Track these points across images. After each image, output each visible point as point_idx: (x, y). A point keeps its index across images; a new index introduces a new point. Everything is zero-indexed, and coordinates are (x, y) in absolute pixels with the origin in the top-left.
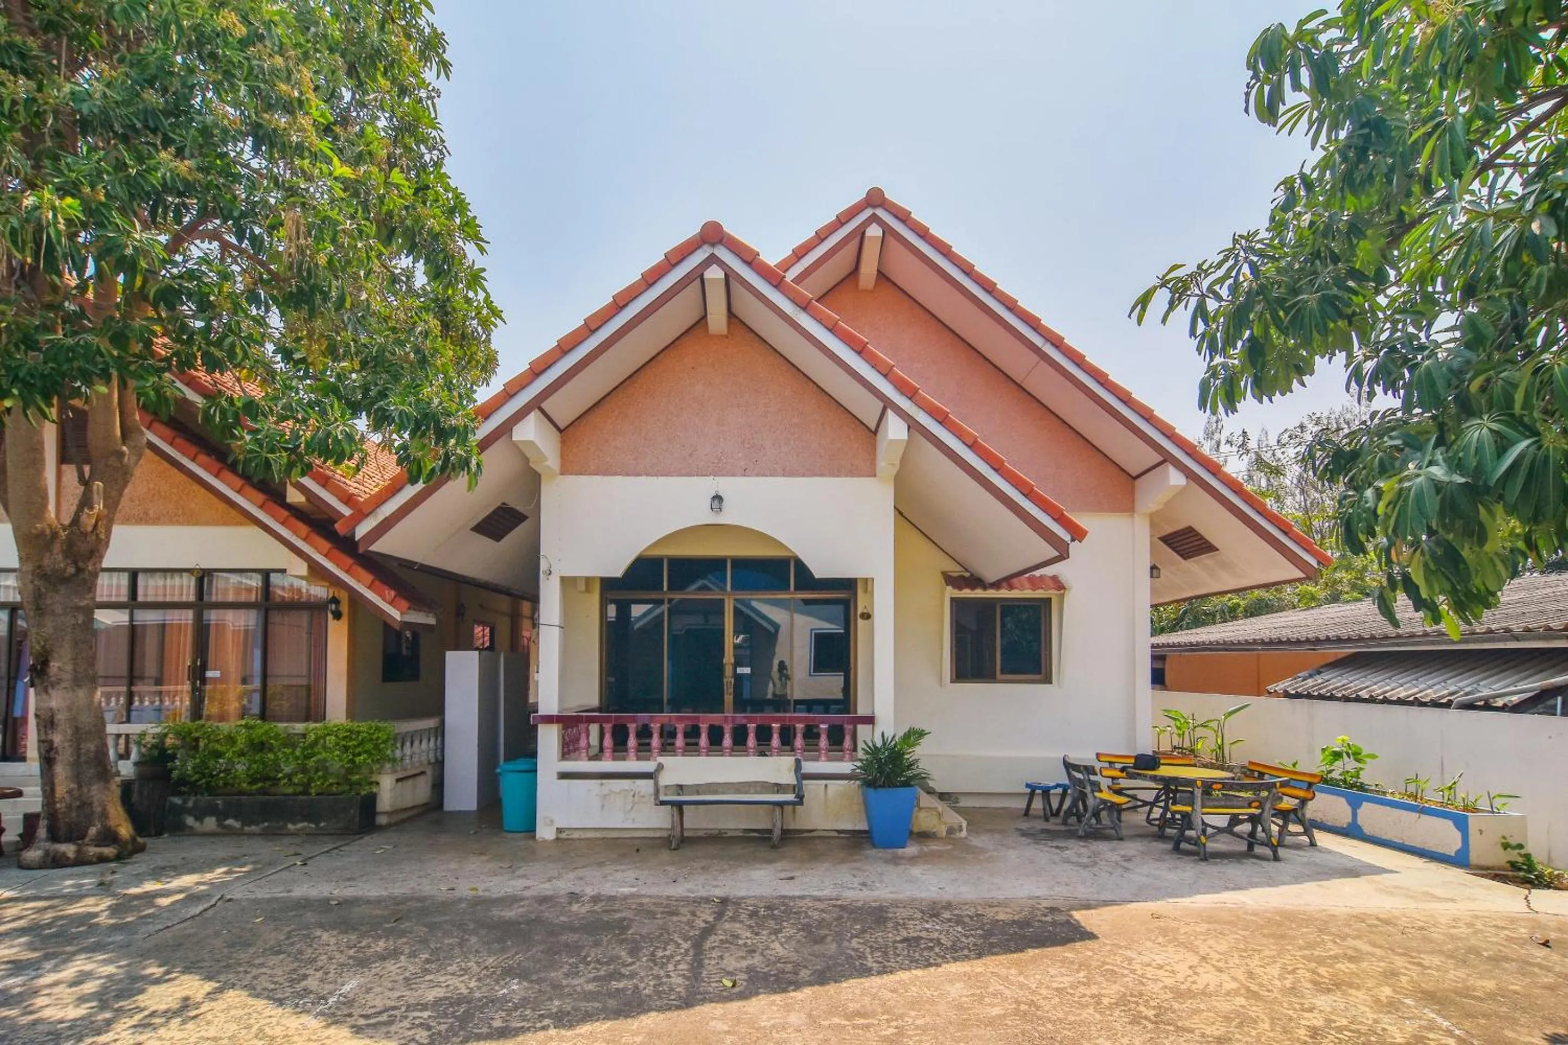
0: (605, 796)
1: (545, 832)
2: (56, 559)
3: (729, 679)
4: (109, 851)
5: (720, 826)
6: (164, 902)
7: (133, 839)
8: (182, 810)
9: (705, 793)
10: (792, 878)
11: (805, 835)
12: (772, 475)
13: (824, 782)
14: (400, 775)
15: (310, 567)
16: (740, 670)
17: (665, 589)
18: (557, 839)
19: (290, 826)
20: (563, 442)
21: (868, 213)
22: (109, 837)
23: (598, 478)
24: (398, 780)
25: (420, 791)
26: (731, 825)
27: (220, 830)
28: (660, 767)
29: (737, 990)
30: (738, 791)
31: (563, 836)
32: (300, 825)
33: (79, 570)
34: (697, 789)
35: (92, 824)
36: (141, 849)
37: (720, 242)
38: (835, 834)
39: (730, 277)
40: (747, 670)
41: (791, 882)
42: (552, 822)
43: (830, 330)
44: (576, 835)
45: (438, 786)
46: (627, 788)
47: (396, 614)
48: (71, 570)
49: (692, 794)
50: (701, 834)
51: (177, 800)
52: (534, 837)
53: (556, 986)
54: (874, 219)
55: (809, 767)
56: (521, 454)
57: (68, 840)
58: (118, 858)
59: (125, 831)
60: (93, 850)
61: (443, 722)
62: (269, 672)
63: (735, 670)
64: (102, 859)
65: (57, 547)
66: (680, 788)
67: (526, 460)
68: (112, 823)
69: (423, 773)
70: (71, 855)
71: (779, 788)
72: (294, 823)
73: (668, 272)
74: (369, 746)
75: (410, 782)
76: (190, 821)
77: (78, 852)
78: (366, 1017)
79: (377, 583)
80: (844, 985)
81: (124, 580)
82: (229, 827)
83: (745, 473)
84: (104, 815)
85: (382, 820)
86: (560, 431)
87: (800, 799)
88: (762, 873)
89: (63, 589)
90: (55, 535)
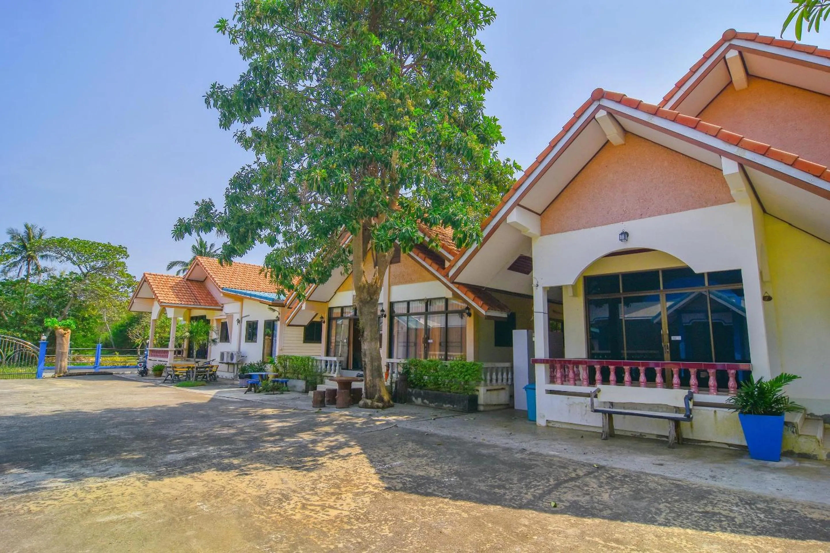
0: (570, 405)
1: (541, 422)
2: (365, 295)
3: (666, 343)
4: (380, 404)
5: (640, 431)
6: (378, 423)
7: (389, 402)
8: (411, 394)
9: (629, 408)
10: (662, 465)
11: (702, 444)
12: (659, 214)
13: (714, 409)
14: (490, 388)
15: (453, 294)
16: (673, 338)
17: (621, 292)
18: (547, 426)
19: (444, 405)
20: (541, 220)
21: (726, 44)
22: (381, 399)
23: (559, 235)
24: (487, 390)
25: (502, 397)
26: (648, 431)
27: (422, 404)
28: (599, 390)
29: (556, 509)
30: (650, 410)
31: (550, 425)
32: (448, 406)
33: (371, 299)
34: (624, 405)
35: (376, 394)
36: (392, 406)
37: (603, 97)
38: (727, 447)
39: (611, 114)
40: (679, 338)
41: (660, 466)
42: (544, 416)
43: (673, 121)
44: (557, 425)
45: (512, 396)
46: (583, 401)
47: (483, 312)
48: (369, 299)
49: (621, 408)
50: (629, 434)
51: (410, 390)
52: (536, 424)
53: (469, 484)
54: (731, 47)
55: (699, 397)
56: (515, 228)
57: (370, 399)
58: (383, 408)
59: (386, 398)
60: (376, 403)
61: (512, 365)
62: (448, 341)
63: (670, 338)
64: (378, 407)
65: (365, 291)
66: (612, 404)
67: (520, 231)
68: (382, 394)
69: (503, 389)
70: (369, 404)
71: (678, 410)
72: (446, 404)
73: (576, 122)
74: (470, 372)
75: (495, 392)
76: (414, 399)
77: (372, 403)
78: (390, 474)
79: (476, 298)
80: (626, 524)
81: (405, 305)
82: (425, 403)
83: (641, 216)
84: (380, 391)
85: (481, 408)
86: (540, 215)
87: (689, 418)
88: (643, 459)
89: (367, 305)
90: (364, 286)
